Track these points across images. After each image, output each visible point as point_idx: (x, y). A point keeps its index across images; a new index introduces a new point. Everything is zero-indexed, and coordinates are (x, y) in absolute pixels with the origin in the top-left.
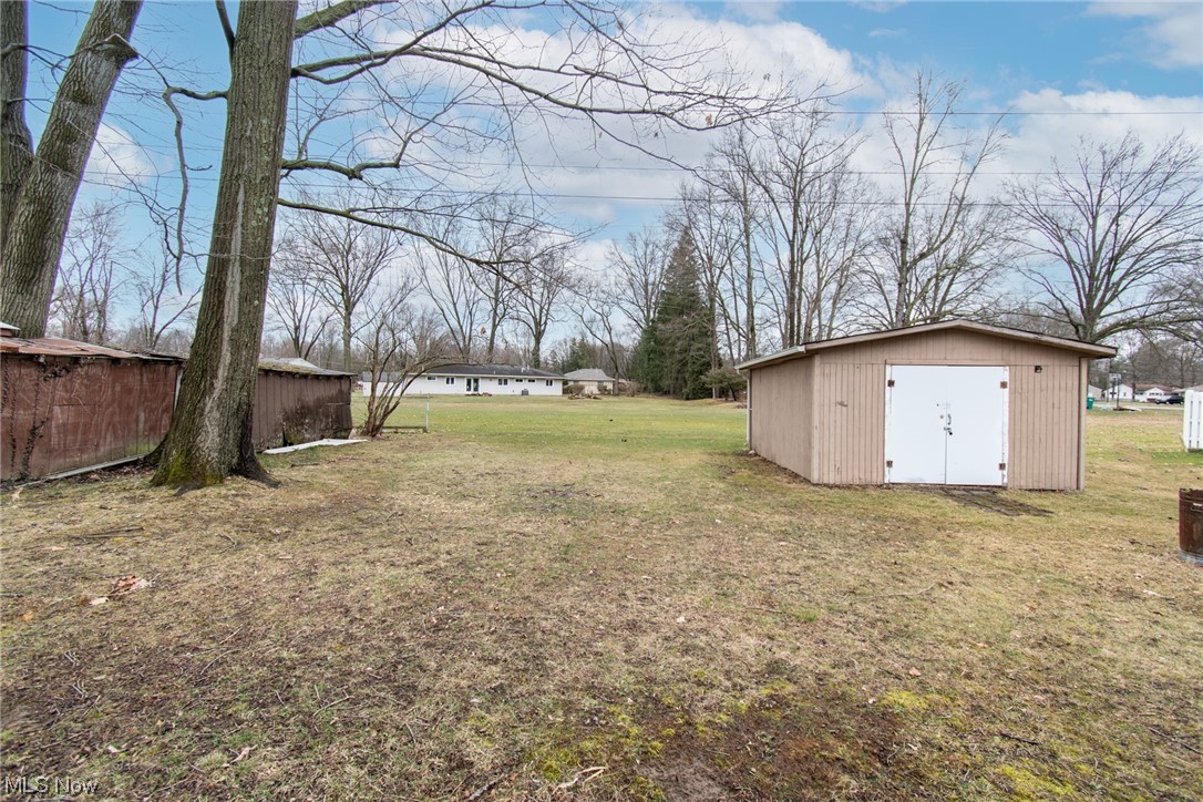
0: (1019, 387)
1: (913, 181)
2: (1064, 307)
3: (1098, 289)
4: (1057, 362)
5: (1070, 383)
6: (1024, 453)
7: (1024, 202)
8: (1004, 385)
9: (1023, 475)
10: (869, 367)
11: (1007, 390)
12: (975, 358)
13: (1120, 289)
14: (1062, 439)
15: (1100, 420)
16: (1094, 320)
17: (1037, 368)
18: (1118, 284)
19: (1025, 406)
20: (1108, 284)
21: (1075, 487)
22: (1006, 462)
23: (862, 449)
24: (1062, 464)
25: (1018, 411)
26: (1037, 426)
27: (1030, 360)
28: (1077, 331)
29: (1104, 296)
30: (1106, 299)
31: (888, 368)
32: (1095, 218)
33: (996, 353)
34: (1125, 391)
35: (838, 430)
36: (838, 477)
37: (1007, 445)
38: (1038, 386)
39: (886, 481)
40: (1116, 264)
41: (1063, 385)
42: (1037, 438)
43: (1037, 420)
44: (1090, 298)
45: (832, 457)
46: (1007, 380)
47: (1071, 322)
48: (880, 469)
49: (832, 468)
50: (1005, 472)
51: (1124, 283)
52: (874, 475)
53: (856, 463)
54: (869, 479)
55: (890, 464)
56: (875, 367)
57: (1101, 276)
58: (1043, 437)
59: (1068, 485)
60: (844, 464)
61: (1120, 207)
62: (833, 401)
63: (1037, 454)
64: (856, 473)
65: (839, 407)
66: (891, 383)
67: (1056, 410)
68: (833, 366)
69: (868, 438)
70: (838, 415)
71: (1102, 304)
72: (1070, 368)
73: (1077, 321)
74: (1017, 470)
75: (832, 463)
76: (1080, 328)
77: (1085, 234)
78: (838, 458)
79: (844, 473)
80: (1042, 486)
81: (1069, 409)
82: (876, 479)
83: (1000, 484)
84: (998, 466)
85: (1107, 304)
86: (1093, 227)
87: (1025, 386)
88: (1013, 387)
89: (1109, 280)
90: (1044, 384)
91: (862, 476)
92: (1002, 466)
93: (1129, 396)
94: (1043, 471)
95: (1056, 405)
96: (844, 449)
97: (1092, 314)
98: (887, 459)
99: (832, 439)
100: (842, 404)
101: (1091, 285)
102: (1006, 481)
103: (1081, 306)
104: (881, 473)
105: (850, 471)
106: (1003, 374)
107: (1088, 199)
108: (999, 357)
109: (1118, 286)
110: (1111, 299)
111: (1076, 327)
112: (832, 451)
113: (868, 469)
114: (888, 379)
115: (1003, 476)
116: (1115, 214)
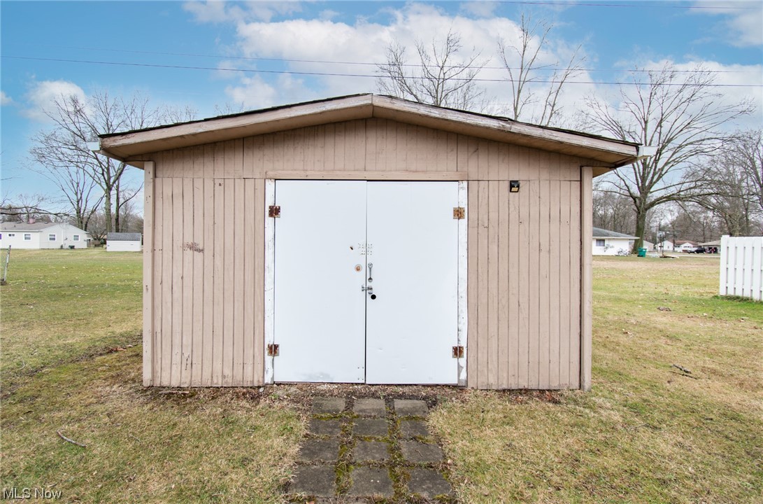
0: (484, 217)
1: (519, 92)
2: (626, 185)
3: (649, 173)
4: (545, 175)
5: (565, 209)
6: (493, 329)
7: (598, 110)
8: (458, 213)
9: (493, 366)
10: (239, 183)
11: (464, 222)
12: (413, 168)
13: (663, 173)
14: (555, 303)
15: (650, 265)
16: (646, 194)
17: (514, 185)
18: (662, 169)
19: (494, 248)
20: (655, 169)
21: (576, 385)
22: (463, 344)
23: (229, 324)
24: (555, 347)
25: (483, 259)
26: (514, 284)
27: (501, 170)
28: (635, 202)
29: (653, 178)
30: (654, 180)
31: (270, 185)
32: (646, 122)
33: (447, 159)
34: (668, 245)
35: (188, 293)
36: (186, 374)
37: (464, 315)
38: (514, 216)
39: (268, 380)
40: (660, 155)
41: (555, 213)
42: (514, 305)
43: (514, 271)
44: (644, 179)
45: (177, 340)
46: (464, 205)
47: (631, 196)
48: (258, 359)
49: (177, 359)
50: (463, 361)
51: (666, 168)
52: (249, 369)
53: (218, 348)
54: (239, 377)
55: (274, 349)
56: (249, 183)
57: (651, 164)
58: (524, 301)
59: (565, 381)
60: (197, 353)
61: (662, 115)
62: (178, 243)
63: (514, 329)
64: (218, 366)
65: (189, 252)
66: (274, 211)
67: (544, 254)
68: (177, 181)
69: (239, 305)
70: (188, 266)
71: (652, 184)
72: (565, 185)
73: (635, 195)
74: (482, 358)
75: (177, 350)
76: (637, 200)
77: (640, 135)
78: (187, 341)
79: (197, 368)
80: (523, 384)
81: (565, 254)
82: (251, 377)
83: (455, 382)
84: (451, 352)
85: (655, 183)
86: (645, 129)
87: (493, 215)
88: (473, 216)
89: (656, 167)
90: (524, 211)
91: (228, 372)
92: (457, 352)
93: (671, 249)
94: (524, 359)
95: (545, 247)
96: (198, 326)
97: (644, 190)
98: (269, 341)
99: (177, 309)
100: (193, 247)
101: (644, 169)
102: (463, 376)
103: (638, 184)
104: (260, 367)
105: (207, 364)
106: (456, 194)
107: (642, 110)
108: (452, 165)
109: (662, 170)
110: (658, 180)
111: (634, 199)
112: (177, 328)
113: (239, 360)
114: (269, 203)
115: (460, 368)
116: (659, 120)
